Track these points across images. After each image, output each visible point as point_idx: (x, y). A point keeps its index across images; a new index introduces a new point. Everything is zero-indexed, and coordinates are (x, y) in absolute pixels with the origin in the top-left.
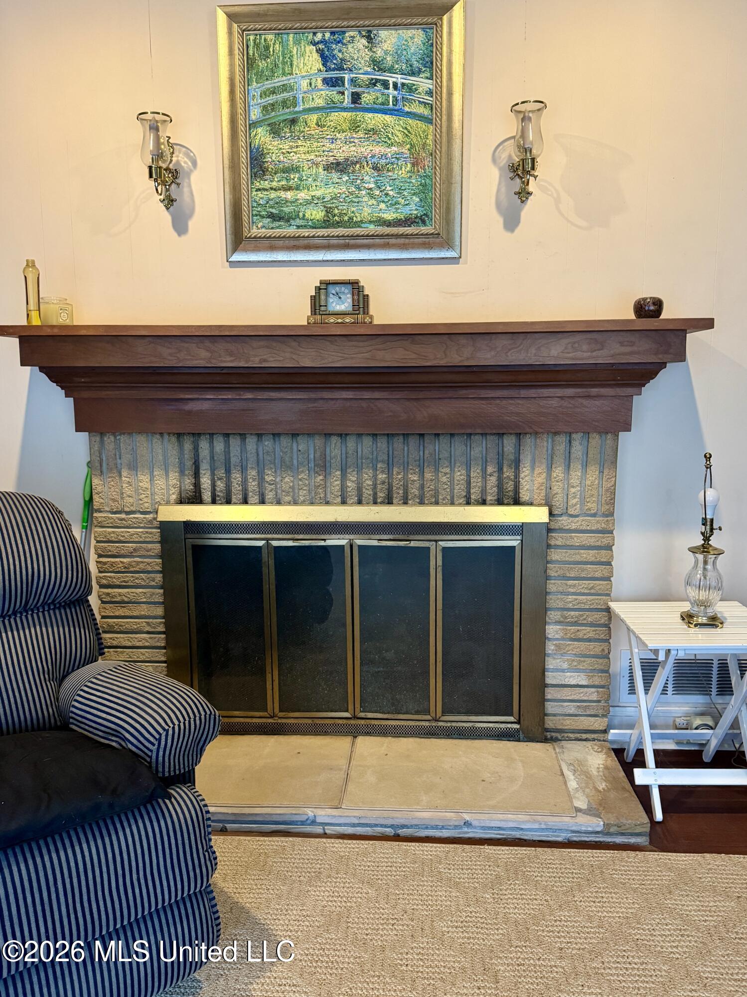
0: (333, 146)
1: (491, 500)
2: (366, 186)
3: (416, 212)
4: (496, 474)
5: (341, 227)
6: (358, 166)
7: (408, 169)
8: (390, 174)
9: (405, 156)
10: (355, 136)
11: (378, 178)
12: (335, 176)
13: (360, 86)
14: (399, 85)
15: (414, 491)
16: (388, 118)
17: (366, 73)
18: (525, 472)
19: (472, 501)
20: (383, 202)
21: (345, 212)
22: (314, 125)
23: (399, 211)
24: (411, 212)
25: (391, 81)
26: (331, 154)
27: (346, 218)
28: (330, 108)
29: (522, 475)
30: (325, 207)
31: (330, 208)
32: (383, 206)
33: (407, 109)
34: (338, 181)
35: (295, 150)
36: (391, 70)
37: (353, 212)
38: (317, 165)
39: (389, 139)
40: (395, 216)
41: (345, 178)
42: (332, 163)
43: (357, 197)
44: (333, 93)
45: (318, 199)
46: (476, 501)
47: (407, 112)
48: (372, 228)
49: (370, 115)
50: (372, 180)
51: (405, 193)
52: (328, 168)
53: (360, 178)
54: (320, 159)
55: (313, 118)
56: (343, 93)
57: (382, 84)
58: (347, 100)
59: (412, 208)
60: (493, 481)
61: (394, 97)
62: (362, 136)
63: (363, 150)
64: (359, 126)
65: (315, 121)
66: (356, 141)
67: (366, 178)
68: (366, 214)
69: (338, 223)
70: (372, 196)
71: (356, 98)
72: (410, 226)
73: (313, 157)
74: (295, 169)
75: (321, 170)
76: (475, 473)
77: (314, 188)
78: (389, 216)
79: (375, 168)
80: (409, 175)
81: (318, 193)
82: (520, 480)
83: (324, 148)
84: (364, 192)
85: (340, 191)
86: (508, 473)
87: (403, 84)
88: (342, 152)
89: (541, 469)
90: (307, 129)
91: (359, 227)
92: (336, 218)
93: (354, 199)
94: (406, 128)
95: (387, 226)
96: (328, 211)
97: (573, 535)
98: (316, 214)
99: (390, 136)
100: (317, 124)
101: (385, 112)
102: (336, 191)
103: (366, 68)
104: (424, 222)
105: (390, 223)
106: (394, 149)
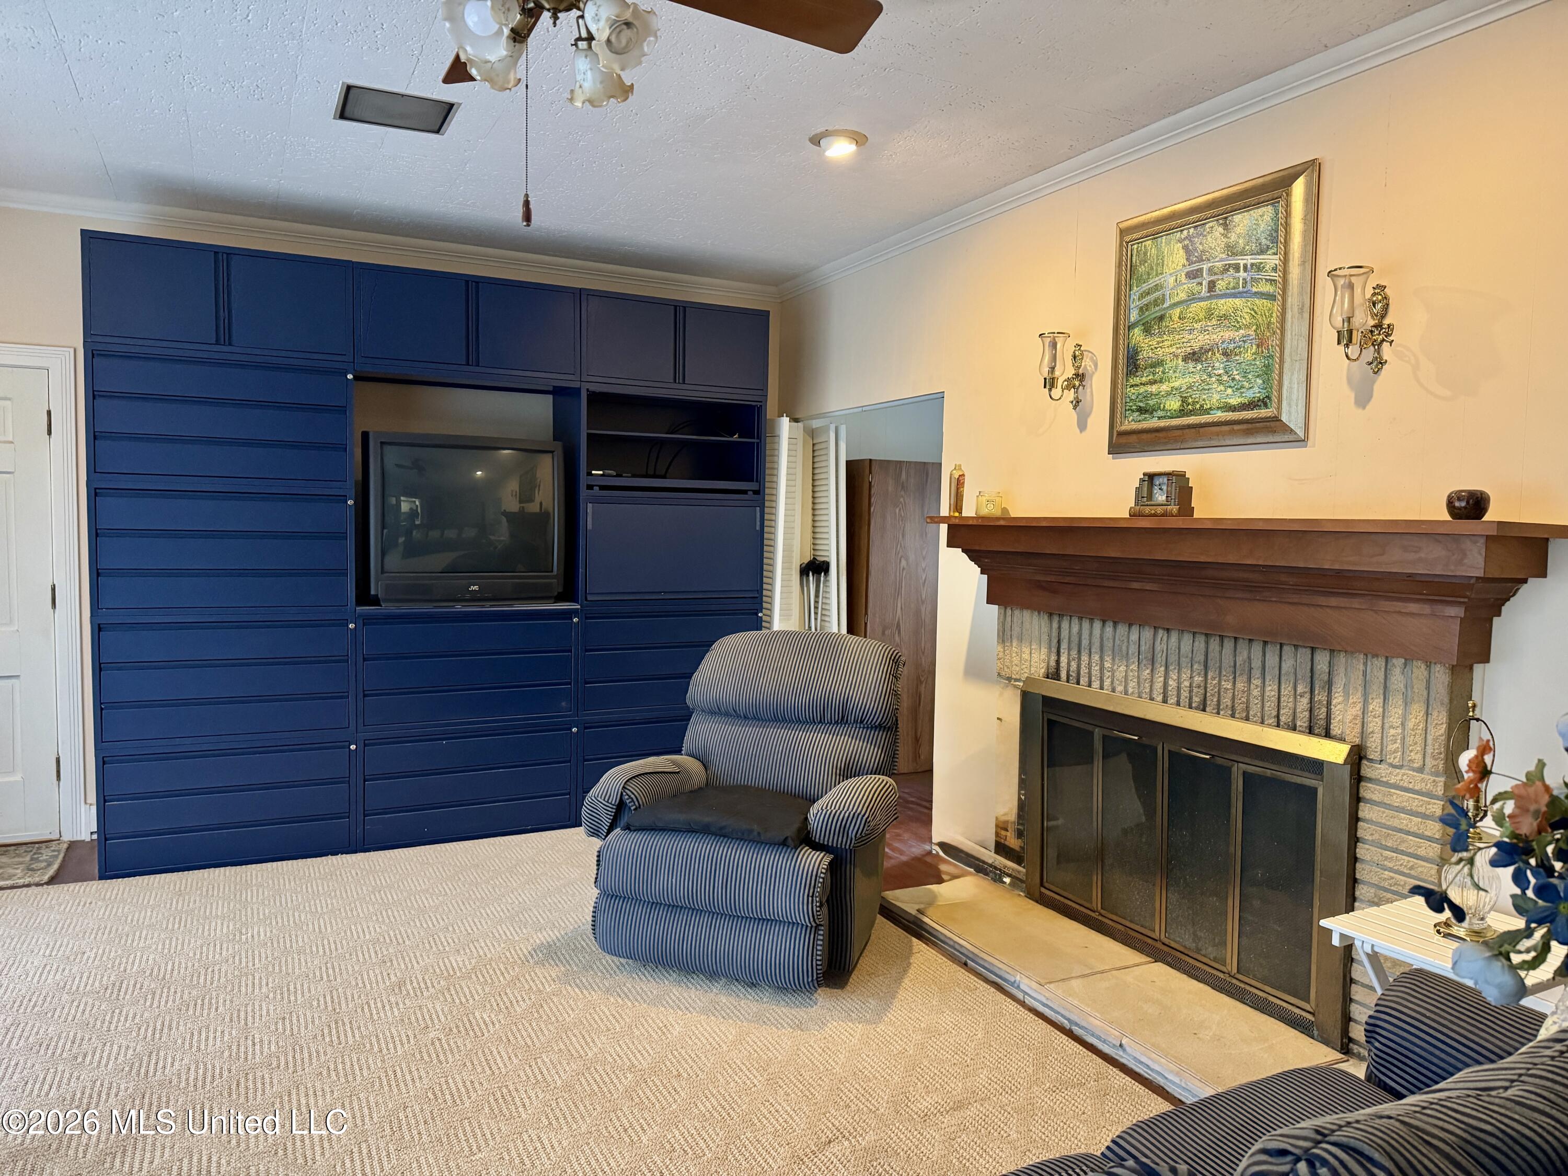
0: (1191, 337)
1: (1300, 726)
2: (1216, 372)
3: (1258, 395)
4: (1308, 696)
5: (1193, 415)
6: (1210, 353)
7: (1253, 351)
8: (1237, 358)
9: (1252, 337)
10: (1209, 324)
11: (1227, 364)
12: (1191, 365)
13: (1216, 274)
14: (1249, 266)
15: (1226, 701)
16: (1238, 302)
17: (1221, 260)
18: (1337, 698)
19: (1282, 723)
20: (1230, 387)
21: (1197, 400)
22: (1176, 318)
23: (1244, 395)
24: (1254, 395)
25: (1242, 263)
26: (1189, 344)
27: (1198, 406)
28: (1190, 300)
29: (1334, 702)
30: (1181, 397)
31: (1185, 397)
32: (1229, 391)
33: (1254, 290)
34: (1194, 370)
35: (1161, 345)
36: (1243, 253)
37: (1204, 400)
38: (1177, 356)
39: (1238, 322)
40: (1239, 400)
41: (1199, 367)
42: (1189, 354)
43: (1208, 384)
44: (1192, 285)
45: (1176, 389)
46: (1285, 724)
47: (1256, 293)
48: (1219, 415)
49: (1223, 301)
50: (1222, 365)
51: (1250, 376)
52: (1185, 359)
53: (1212, 365)
54: (1180, 351)
55: (1177, 311)
56: (1201, 284)
57: (1234, 268)
58: (1204, 292)
59: (1255, 392)
60: (1304, 702)
61: (1244, 279)
62: (1215, 323)
63: (1215, 336)
64: (1213, 314)
65: (1178, 315)
66: (1210, 329)
67: (1217, 364)
68: (1215, 400)
69: (1191, 411)
70: (1220, 382)
71: (1212, 285)
72: (1252, 410)
73: (1174, 350)
74: (1160, 363)
75: (1180, 360)
76: (1287, 690)
77: (1174, 379)
78: (1234, 401)
79: (1225, 354)
80: (1254, 356)
81: (1176, 384)
82: (1332, 707)
83: (1184, 340)
84: (1214, 379)
85: (1195, 380)
86: (1320, 697)
87: (1252, 265)
88: (1199, 341)
89: (1356, 697)
90: (1171, 323)
91: (1209, 414)
92: (1190, 407)
93: (1206, 387)
94: (1253, 309)
95: (1233, 412)
96: (1184, 400)
97: (1393, 791)
98: (1174, 404)
99: (1239, 319)
100: (1180, 318)
101: (1234, 296)
102: (1191, 380)
103: (1221, 255)
104: (1266, 405)
105: (1235, 408)
106: (1242, 331)
